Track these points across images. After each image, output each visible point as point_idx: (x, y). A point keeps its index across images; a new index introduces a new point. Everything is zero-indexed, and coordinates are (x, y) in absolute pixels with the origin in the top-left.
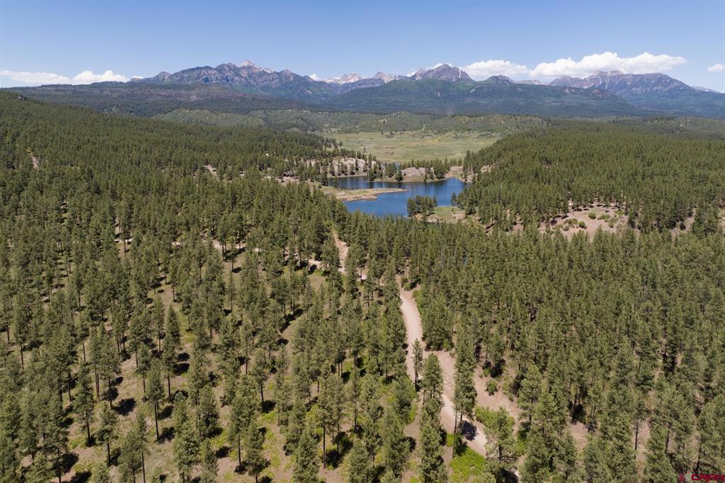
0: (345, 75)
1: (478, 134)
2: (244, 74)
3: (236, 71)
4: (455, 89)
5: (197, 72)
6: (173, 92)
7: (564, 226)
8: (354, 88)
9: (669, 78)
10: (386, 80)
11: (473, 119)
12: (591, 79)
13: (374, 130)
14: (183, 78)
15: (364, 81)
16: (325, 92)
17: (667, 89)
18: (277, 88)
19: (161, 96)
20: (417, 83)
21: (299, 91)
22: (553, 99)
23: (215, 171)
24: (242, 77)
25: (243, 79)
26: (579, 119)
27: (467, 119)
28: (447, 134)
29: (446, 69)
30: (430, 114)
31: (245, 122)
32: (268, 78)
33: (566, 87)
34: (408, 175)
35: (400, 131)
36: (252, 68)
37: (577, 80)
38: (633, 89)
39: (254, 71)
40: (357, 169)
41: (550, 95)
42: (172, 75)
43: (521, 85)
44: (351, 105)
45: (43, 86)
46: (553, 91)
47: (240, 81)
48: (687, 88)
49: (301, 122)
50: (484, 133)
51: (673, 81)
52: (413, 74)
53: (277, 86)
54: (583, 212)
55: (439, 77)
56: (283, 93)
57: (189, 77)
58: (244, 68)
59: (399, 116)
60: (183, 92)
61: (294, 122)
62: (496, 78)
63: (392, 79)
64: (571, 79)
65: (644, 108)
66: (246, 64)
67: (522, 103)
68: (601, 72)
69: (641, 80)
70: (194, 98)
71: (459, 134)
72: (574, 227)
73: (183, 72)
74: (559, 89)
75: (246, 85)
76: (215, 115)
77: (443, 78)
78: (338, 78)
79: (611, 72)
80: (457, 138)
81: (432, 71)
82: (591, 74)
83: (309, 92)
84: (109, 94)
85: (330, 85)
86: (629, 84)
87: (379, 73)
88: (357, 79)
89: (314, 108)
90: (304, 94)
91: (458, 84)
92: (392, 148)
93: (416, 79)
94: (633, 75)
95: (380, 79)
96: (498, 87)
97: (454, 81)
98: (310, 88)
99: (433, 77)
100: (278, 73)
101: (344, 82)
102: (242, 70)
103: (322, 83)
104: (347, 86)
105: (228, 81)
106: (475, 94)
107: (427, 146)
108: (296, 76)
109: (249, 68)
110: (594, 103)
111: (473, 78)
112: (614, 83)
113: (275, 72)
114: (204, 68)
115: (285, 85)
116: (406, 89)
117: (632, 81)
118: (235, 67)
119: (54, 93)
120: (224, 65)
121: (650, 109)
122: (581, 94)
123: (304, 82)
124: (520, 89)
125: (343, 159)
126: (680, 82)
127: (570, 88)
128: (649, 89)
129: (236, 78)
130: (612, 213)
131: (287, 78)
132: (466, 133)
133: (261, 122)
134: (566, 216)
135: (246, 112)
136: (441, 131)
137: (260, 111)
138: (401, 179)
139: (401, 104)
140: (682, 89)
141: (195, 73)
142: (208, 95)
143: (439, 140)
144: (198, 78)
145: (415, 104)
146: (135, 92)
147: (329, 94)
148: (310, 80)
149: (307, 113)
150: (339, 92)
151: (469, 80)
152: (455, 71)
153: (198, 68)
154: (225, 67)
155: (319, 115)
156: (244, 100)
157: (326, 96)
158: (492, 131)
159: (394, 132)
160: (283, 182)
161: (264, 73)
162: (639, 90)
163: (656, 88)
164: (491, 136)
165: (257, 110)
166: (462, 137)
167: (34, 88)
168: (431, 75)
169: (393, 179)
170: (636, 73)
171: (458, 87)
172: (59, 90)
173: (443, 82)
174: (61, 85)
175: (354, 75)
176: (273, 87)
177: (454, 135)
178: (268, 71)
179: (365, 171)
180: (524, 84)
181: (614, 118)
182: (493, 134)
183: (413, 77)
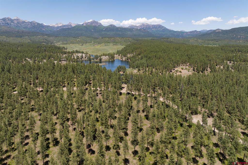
0: (57, 23)
1: (113, 44)
2: (16, 22)
3: (12, 21)
4: (98, 29)
7: (175, 72)
8: (61, 28)
9: (162, 26)
10: (73, 25)
11: (110, 39)
12: (140, 26)
13: (75, 43)
15: (65, 26)
16: (50, 30)
17: (162, 29)
18: (30, 28)
20: (85, 26)
21: (39, 29)
22: (130, 32)
23: (30, 60)
24: (14, 23)
25: (15, 24)
26: (140, 39)
27: (108, 39)
28: (102, 44)
29: (94, 22)
30: (93, 37)
31: (22, 41)
32: (26, 24)
33: (133, 29)
34: (103, 59)
35: (85, 43)
36: (19, 20)
37: (136, 26)
38: (153, 29)
39: (20, 21)
40: (83, 57)
41: (129, 31)
43: (120, 28)
44: (61, 34)
46: (130, 30)
47: (14, 25)
48: (167, 29)
49: (45, 41)
50: (114, 44)
51: (163, 27)
52: (83, 23)
53: (30, 27)
54: (178, 68)
55: (92, 24)
56: (33, 30)
58: (15, 19)
59: (82, 38)
61: (42, 41)
62: (111, 25)
63: (75, 25)
64: (134, 26)
65: (157, 35)
66: (16, 18)
67: (120, 33)
68: (143, 24)
69: (154, 26)
71: (106, 44)
72: (178, 72)
74: (131, 29)
75: (17, 27)
76: (8, 38)
77: (93, 25)
78: (54, 24)
79: (146, 24)
80: (106, 45)
81: (89, 22)
82: (140, 24)
83: (43, 29)
85: (51, 27)
86: (151, 27)
87: (70, 23)
88: (62, 25)
89: (48, 35)
90: (42, 30)
91: (99, 27)
92: (86, 49)
93: (84, 25)
94: (152, 25)
95: (70, 25)
96: (112, 28)
97: (97, 26)
98: (44, 28)
99: (90, 24)
100: (30, 22)
101: (57, 26)
102: (15, 20)
103: (48, 26)
104: (58, 27)
105: (8, 24)
106: (105, 30)
107: (97, 48)
108: (38, 24)
109: (17, 20)
110: (142, 33)
111: (103, 25)
112: (147, 27)
113: (29, 22)
115: (33, 27)
116: (81, 28)
117: (152, 27)
118: (11, 19)
120: (5, 18)
121: (158, 35)
122: (138, 31)
123: (42, 26)
124: (119, 29)
125: (77, 54)
126: (165, 27)
127: (135, 29)
128: (157, 29)
129: (12, 23)
130: (187, 67)
131: (34, 24)
132: (108, 44)
133: (29, 41)
134: (174, 69)
135: (21, 37)
136: (99, 43)
137: (27, 37)
138: (101, 60)
139: (80, 34)
140: (165, 30)
143: (100, 46)
145: (85, 34)
147: (52, 30)
148: (43, 25)
149: (46, 37)
150: (55, 30)
151: (102, 26)
152: (97, 23)
154: (6, 19)
155: (51, 38)
156: (18, 32)
157: (51, 31)
158: (117, 43)
159: (83, 44)
160: (62, 63)
161: (24, 22)
162: (154, 29)
163: (159, 29)
164: (117, 45)
165: (25, 36)
166: (108, 45)
168: (89, 24)
169: (98, 60)
170: (153, 24)
171: (99, 28)
173: (94, 26)
175: (61, 23)
176: (29, 27)
177: (104, 44)
178: (26, 21)
179: (85, 58)
180: (121, 27)
181: (151, 38)
182: (118, 44)
183: (83, 24)
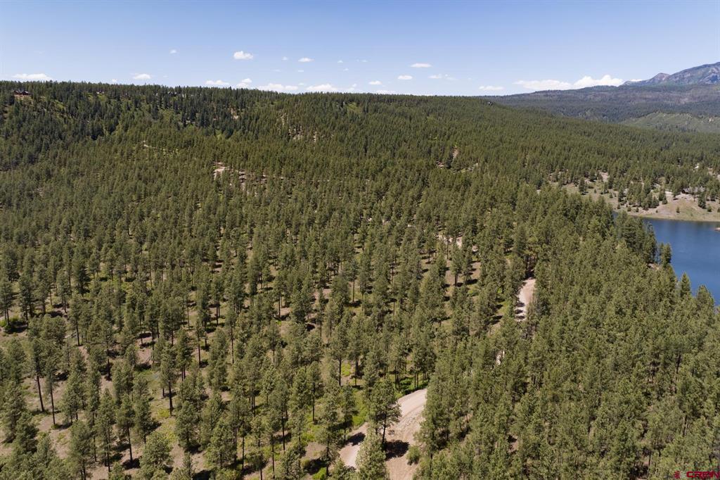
5: (703, 70)
6: (661, 95)
14: (684, 78)
19: (646, 99)
42: (670, 76)
45: (536, 92)
57: (692, 76)
60: (674, 94)
70: (685, 100)
73: (685, 71)
84: (592, 98)
114: (714, 65)
119: (543, 98)
141: (700, 72)
142: (705, 96)
144: (703, 77)
146: (619, 96)
153: (705, 66)
167: (529, 94)
172: (547, 96)
174: (551, 91)
